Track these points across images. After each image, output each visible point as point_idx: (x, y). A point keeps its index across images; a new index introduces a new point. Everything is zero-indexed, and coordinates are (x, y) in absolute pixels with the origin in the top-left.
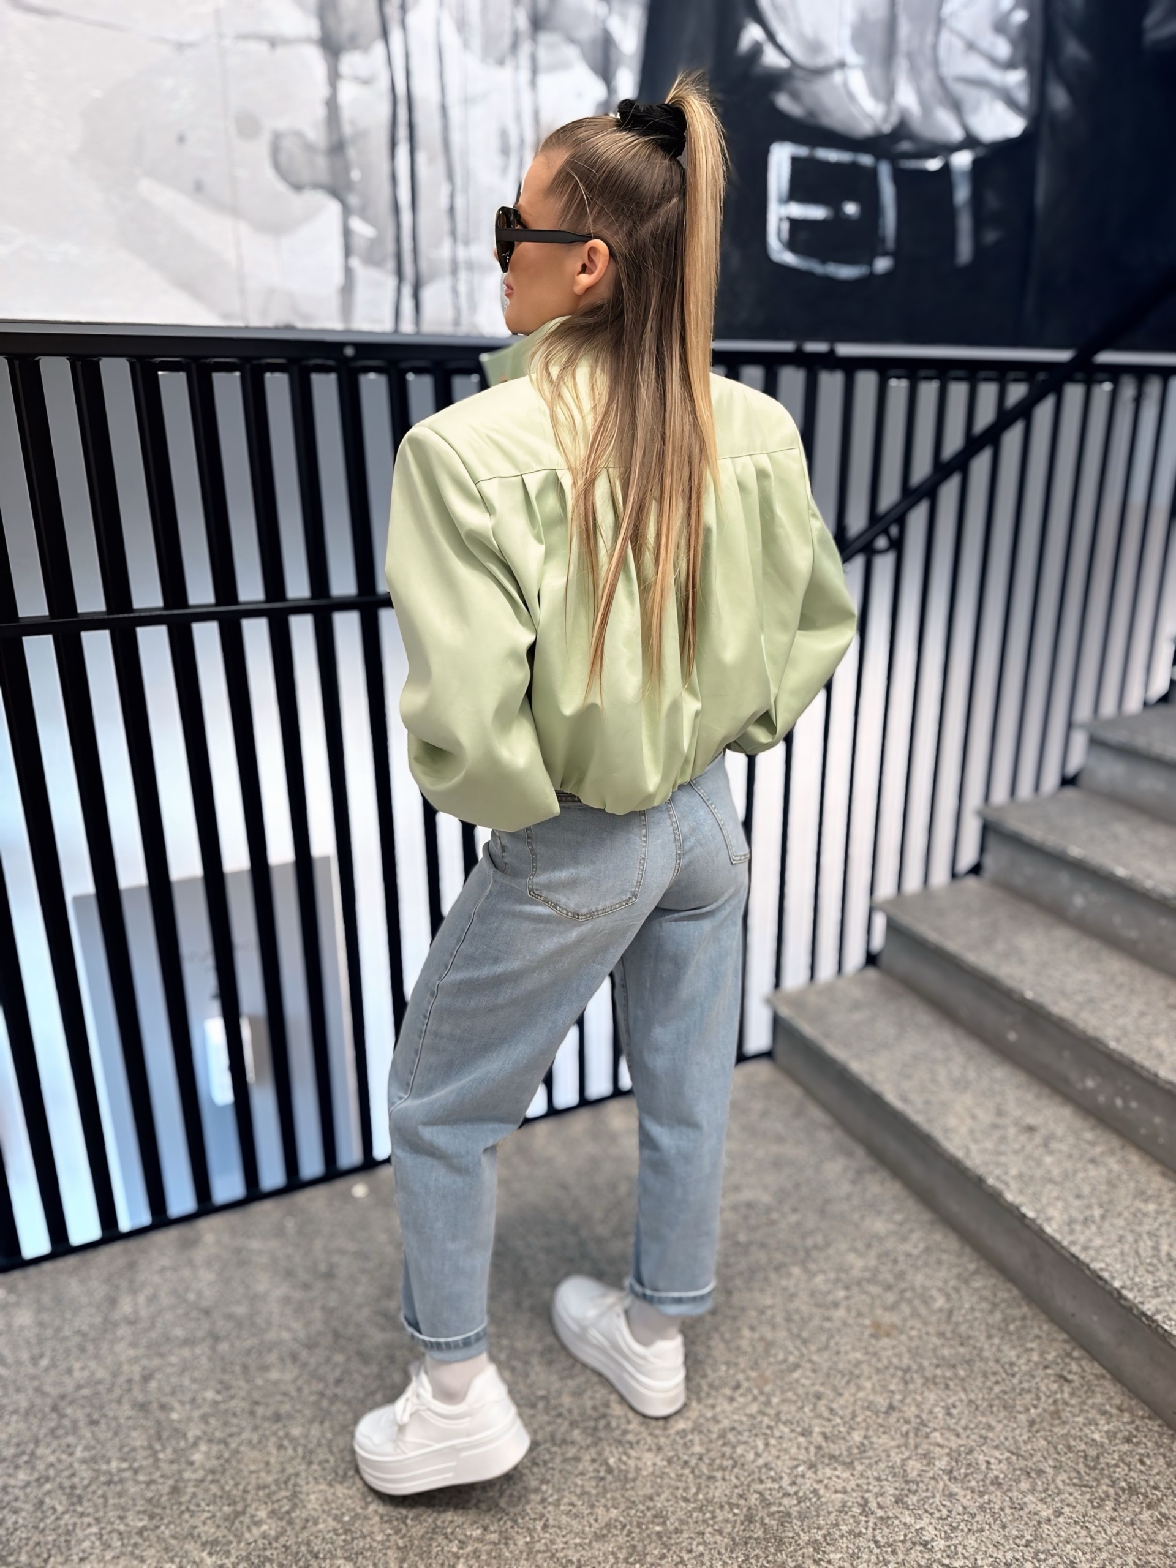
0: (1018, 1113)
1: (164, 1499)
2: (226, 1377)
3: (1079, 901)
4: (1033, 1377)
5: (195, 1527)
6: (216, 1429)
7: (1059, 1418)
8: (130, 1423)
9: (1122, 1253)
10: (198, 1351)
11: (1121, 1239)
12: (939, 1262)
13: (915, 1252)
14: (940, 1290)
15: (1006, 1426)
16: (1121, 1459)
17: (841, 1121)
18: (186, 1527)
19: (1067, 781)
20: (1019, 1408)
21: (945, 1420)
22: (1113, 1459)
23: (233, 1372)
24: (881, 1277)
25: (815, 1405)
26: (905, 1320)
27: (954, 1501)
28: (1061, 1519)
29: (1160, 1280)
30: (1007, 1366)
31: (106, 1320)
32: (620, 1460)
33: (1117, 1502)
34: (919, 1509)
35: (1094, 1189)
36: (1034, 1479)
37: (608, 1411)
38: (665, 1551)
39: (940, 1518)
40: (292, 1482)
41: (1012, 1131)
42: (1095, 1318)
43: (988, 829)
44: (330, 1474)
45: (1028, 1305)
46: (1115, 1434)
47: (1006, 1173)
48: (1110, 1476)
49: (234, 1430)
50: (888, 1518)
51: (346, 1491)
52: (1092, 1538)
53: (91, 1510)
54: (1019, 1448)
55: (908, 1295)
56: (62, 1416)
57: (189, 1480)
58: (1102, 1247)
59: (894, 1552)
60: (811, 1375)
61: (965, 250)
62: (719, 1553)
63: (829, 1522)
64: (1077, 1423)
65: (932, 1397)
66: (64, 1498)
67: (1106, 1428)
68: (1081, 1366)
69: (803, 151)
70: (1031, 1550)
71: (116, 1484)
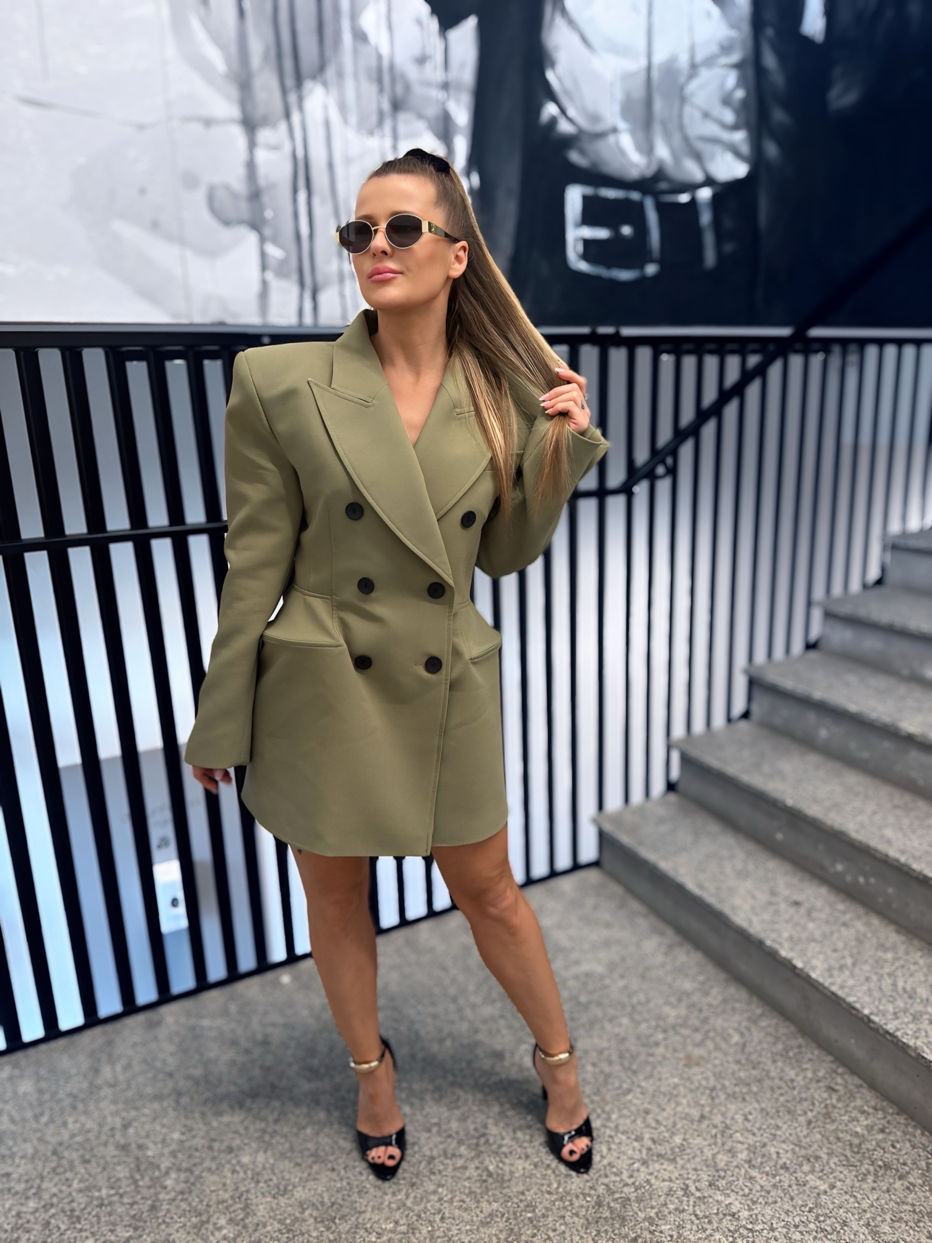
0: (786, 893)
1: (145, 1215)
2: (189, 1122)
3: (823, 733)
4: (809, 1089)
5: (170, 1235)
6: (182, 1161)
7: (830, 1118)
8: (115, 1160)
9: (870, 990)
10: (165, 1104)
11: (868, 979)
12: (734, 1009)
13: (715, 1003)
14: (736, 1029)
15: (790, 1126)
16: (878, 1145)
17: (654, 910)
18: (164, 1235)
19: (810, 646)
20: (799, 1112)
21: (743, 1123)
22: (871, 1145)
23: (194, 1118)
24: (690, 1022)
25: (644, 1119)
26: (710, 1053)
27: (753, 1182)
28: (835, 1191)
29: (898, 1007)
30: (789, 1083)
31: (91, 1084)
32: (497, 1166)
33: (876, 1176)
34: (727, 1189)
35: (846, 945)
36: (813, 1163)
37: (487, 1131)
38: (535, 1231)
39: (744, 1195)
40: (244, 1197)
41: (783, 906)
42: (852, 1041)
43: (754, 684)
44: (273, 1189)
45: (803, 1037)
46: (872, 1128)
47: (780, 936)
48: (870, 1158)
49: (197, 1161)
50: (704, 1197)
51: (287, 1201)
52: (859, 1203)
53: (88, 1227)
54: (800, 1141)
55: (712, 1034)
56: (61, 1158)
57: (164, 1200)
58: (854, 986)
59: (710, 1222)
60: (640, 1096)
61: (710, 258)
62: (577, 1230)
63: (660, 1203)
64: (843, 1120)
65: (733, 1107)
66: (66, 1219)
67: (865, 1123)
68: (843, 1079)
69: (589, 191)
70: (813, 1215)
71: (106, 1206)
